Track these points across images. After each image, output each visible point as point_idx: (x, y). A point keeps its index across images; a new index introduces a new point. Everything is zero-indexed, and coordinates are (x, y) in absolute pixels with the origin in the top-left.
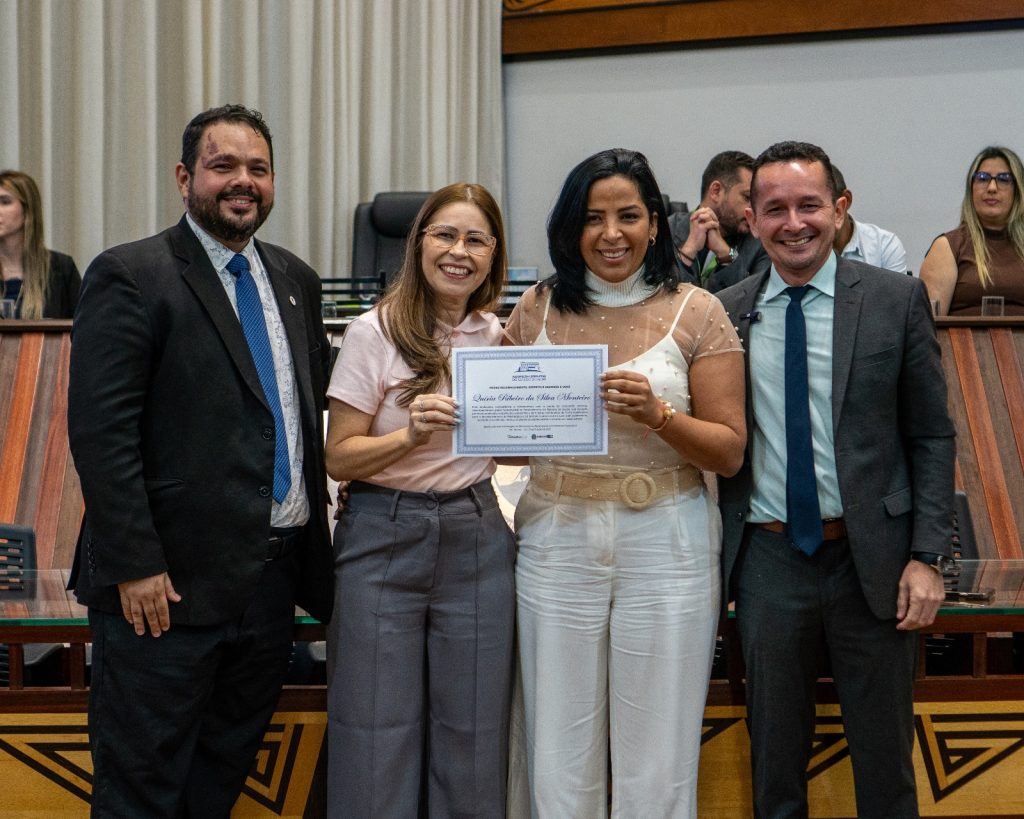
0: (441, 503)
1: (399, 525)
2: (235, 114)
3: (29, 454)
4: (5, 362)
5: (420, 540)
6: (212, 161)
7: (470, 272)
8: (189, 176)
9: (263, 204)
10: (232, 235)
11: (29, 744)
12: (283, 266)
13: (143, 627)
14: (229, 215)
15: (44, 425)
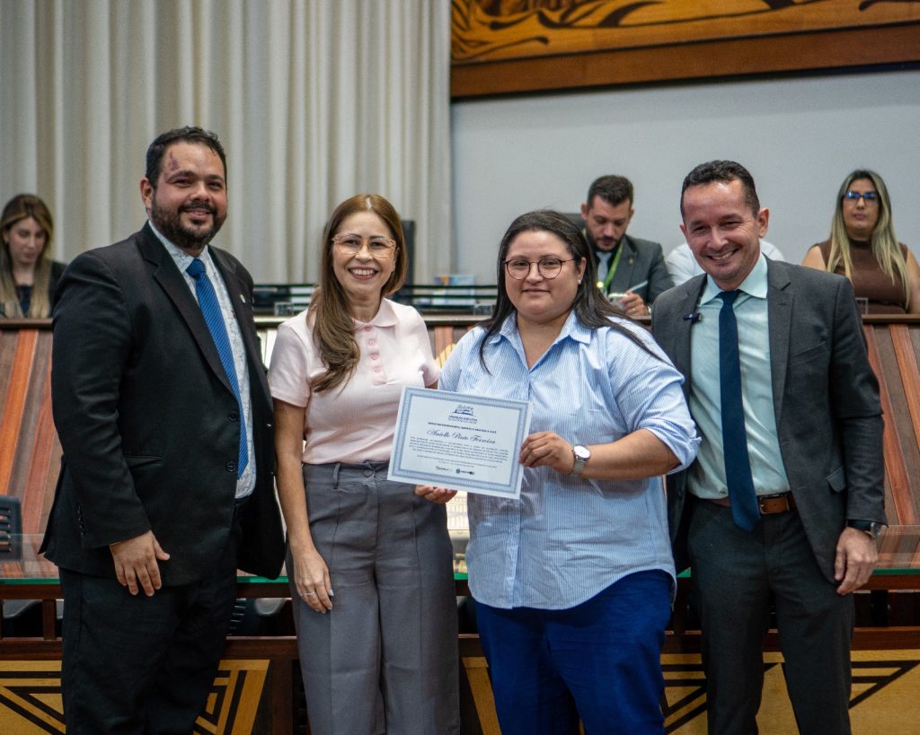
0: (376, 472)
1: (341, 492)
2: (194, 135)
3: (22, 433)
4: (4, 355)
5: (362, 504)
6: (174, 177)
7: (376, 272)
8: (152, 190)
9: (218, 216)
10: (190, 242)
11: (7, 688)
12: (232, 267)
13: (137, 588)
14: (188, 225)
15: (36, 407)
